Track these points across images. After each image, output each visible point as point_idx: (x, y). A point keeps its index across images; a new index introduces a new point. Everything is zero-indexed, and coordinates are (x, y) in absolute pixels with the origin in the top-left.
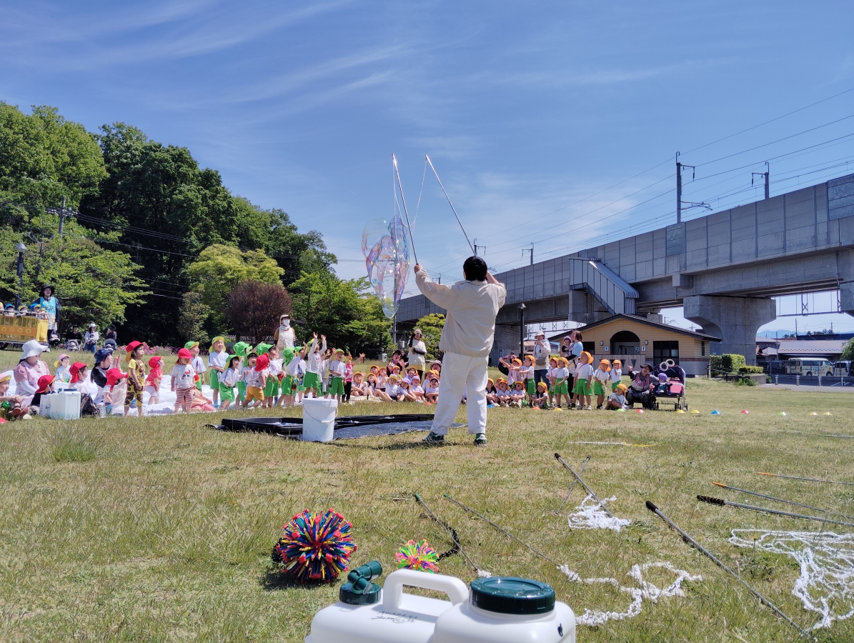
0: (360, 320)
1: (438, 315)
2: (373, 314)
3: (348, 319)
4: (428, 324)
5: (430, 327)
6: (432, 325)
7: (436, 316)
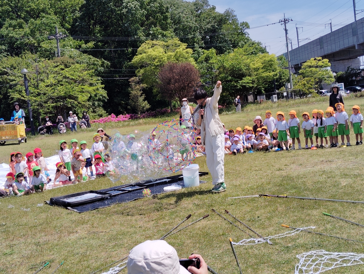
0: (250, 76)
1: (317, 58)
2: (262, 68)
3: (241, 76)
4: (310, 67)
5: (311, 69)
6: (313, 67)
7: (315, 59)
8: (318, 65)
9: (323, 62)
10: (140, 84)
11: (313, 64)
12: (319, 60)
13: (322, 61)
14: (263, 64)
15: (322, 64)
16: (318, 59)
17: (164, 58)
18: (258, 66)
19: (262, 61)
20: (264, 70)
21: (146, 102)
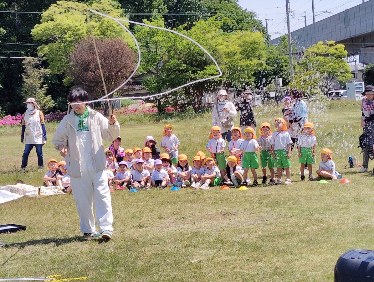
3: (203, 64)
6: (320, 55)
7: (325, 44)
8: (328, 52)
9: (336, 49)
10: (40, 69)
11: (320, 51)
12: (331, 45)
13: (335, 47)
14: (241, 47)
15: (335, 51)
16: (329, 44)
17: (81, 31)
18: (233, 49)
19: (241, 42)
20: (243, 56)
21: (49, 97)
